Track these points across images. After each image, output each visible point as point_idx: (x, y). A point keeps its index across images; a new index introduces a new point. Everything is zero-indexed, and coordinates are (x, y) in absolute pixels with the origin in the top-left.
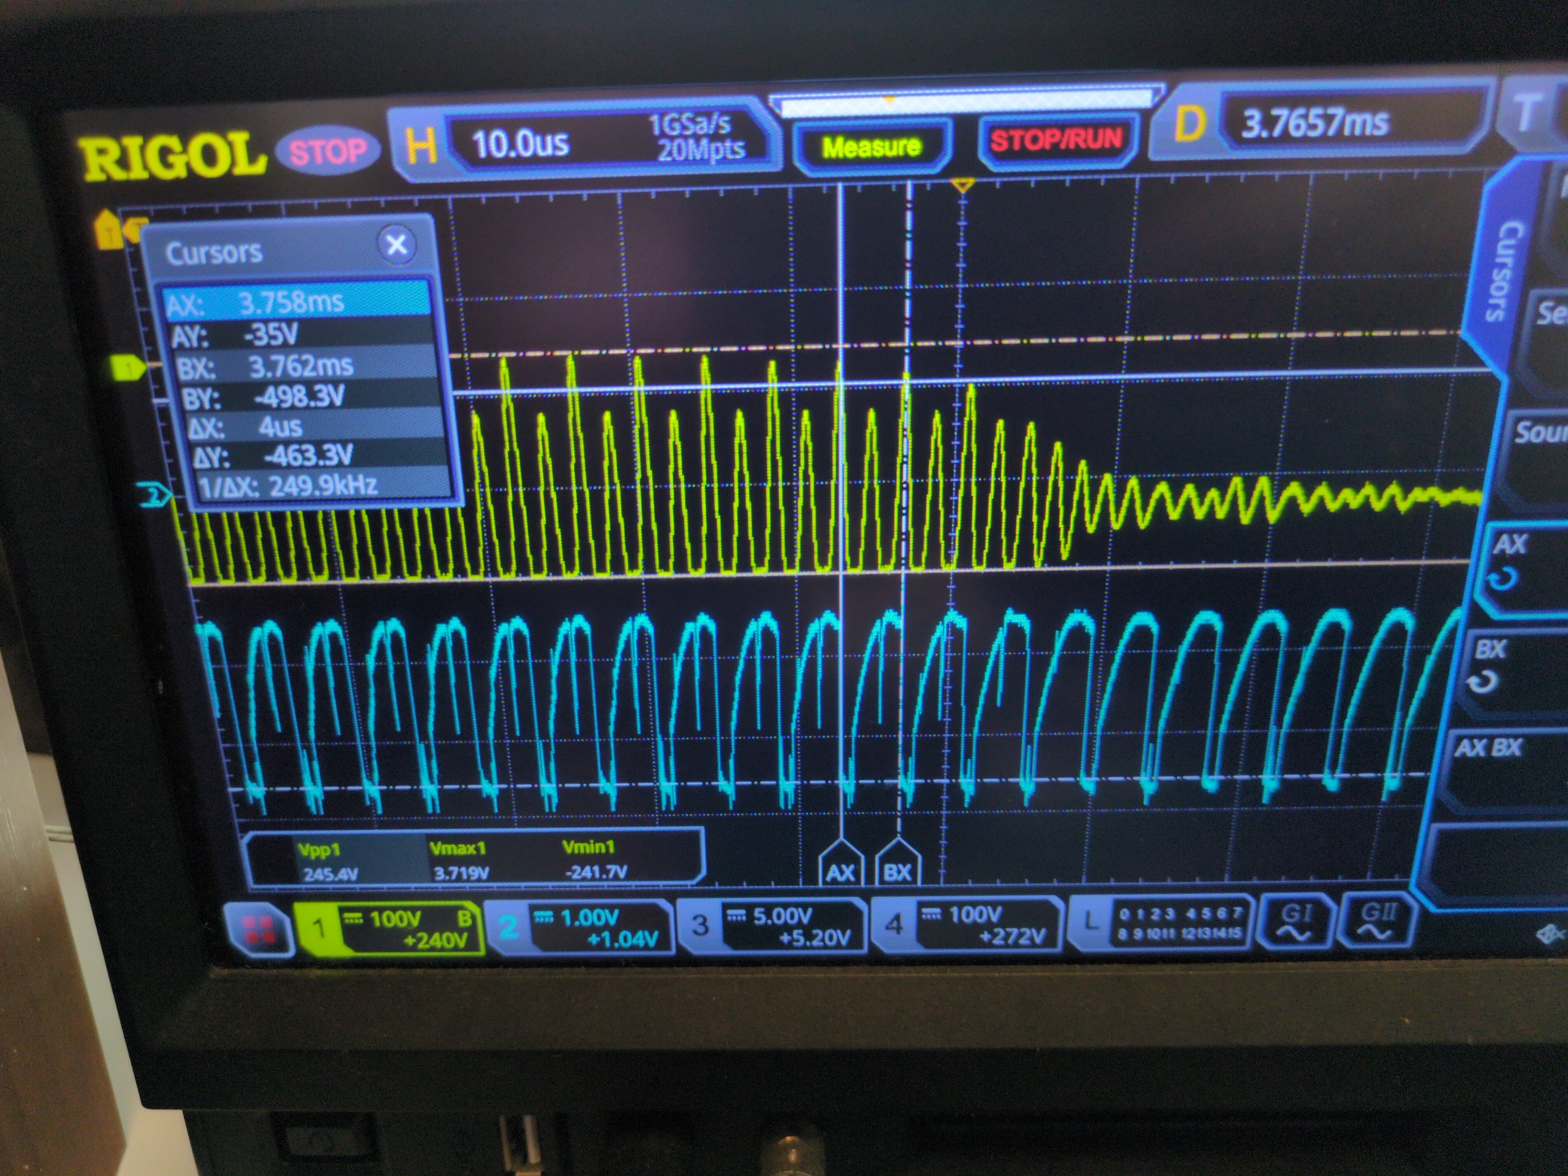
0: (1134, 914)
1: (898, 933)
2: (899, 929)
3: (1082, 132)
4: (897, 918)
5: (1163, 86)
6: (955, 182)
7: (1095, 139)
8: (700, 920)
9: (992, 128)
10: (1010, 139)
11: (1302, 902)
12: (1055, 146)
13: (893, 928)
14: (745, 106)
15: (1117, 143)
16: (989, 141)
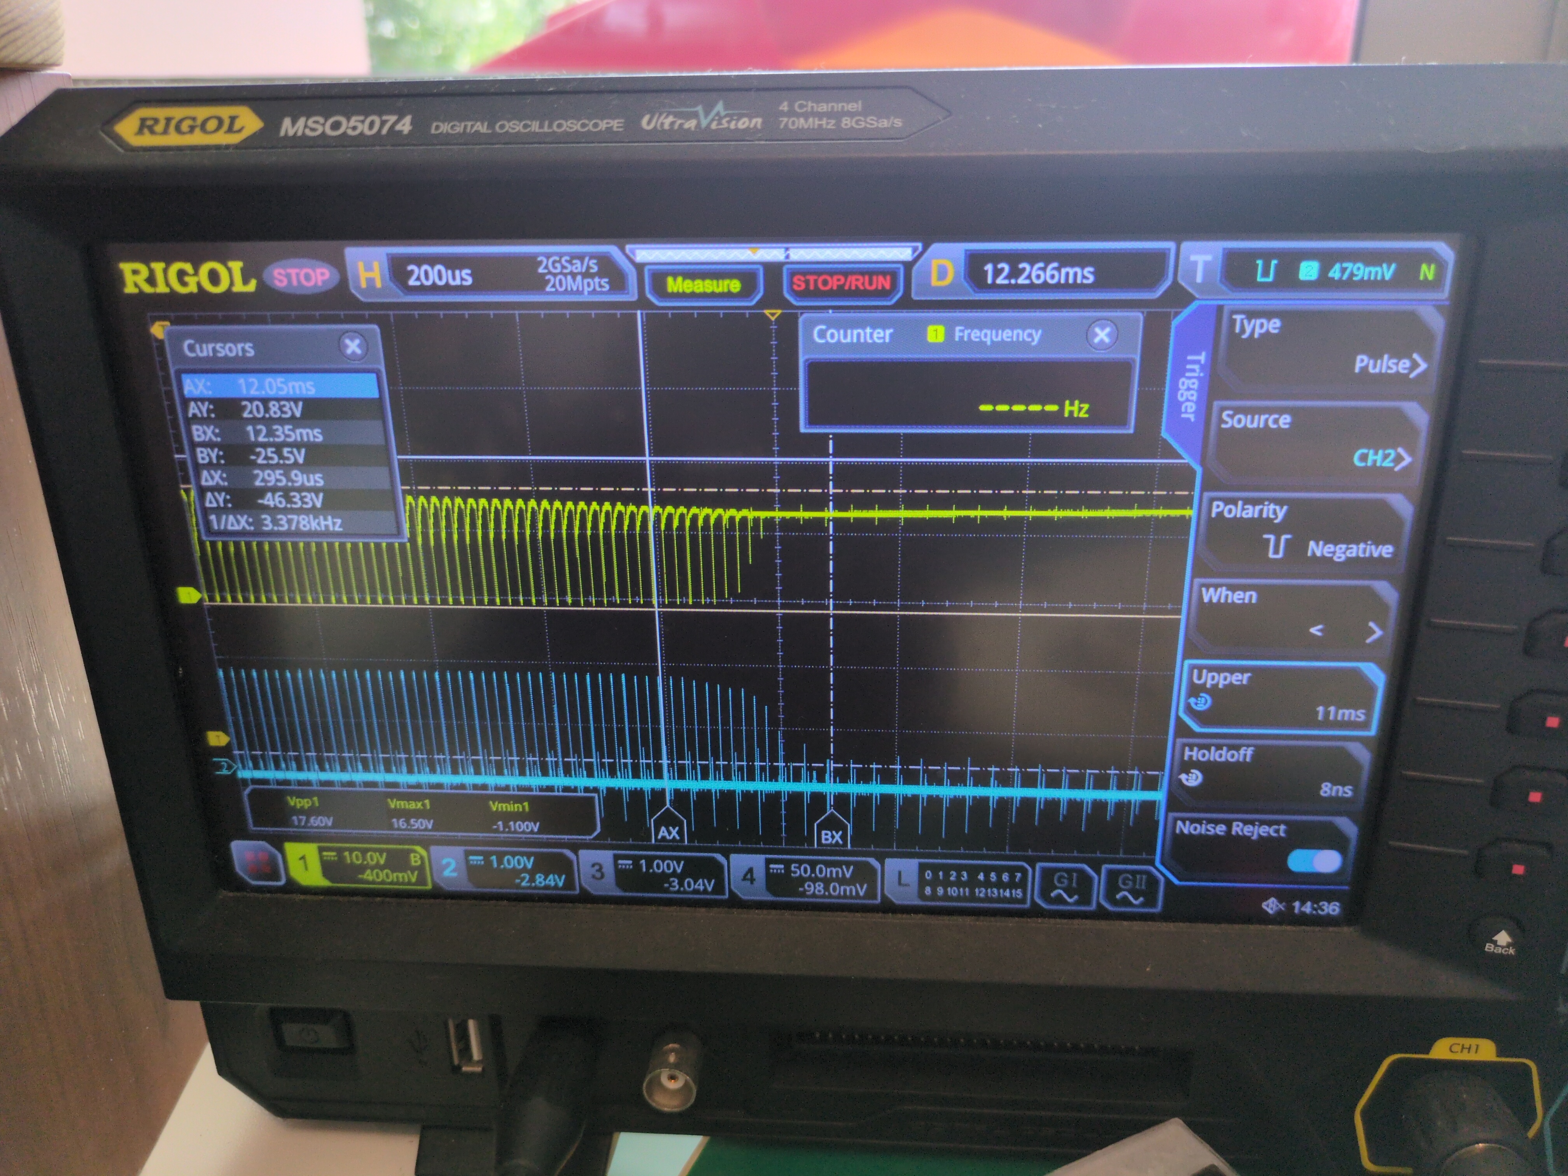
3: (860, 278)
5: (920, 245)
6: (767, 312)
7: (871, 284)
8: (597, 867)
9: (793, 274)
10: (807, 282)
12: (841, 287)
14: (608, 253)
15: (887, 286)
16: (791, 283)
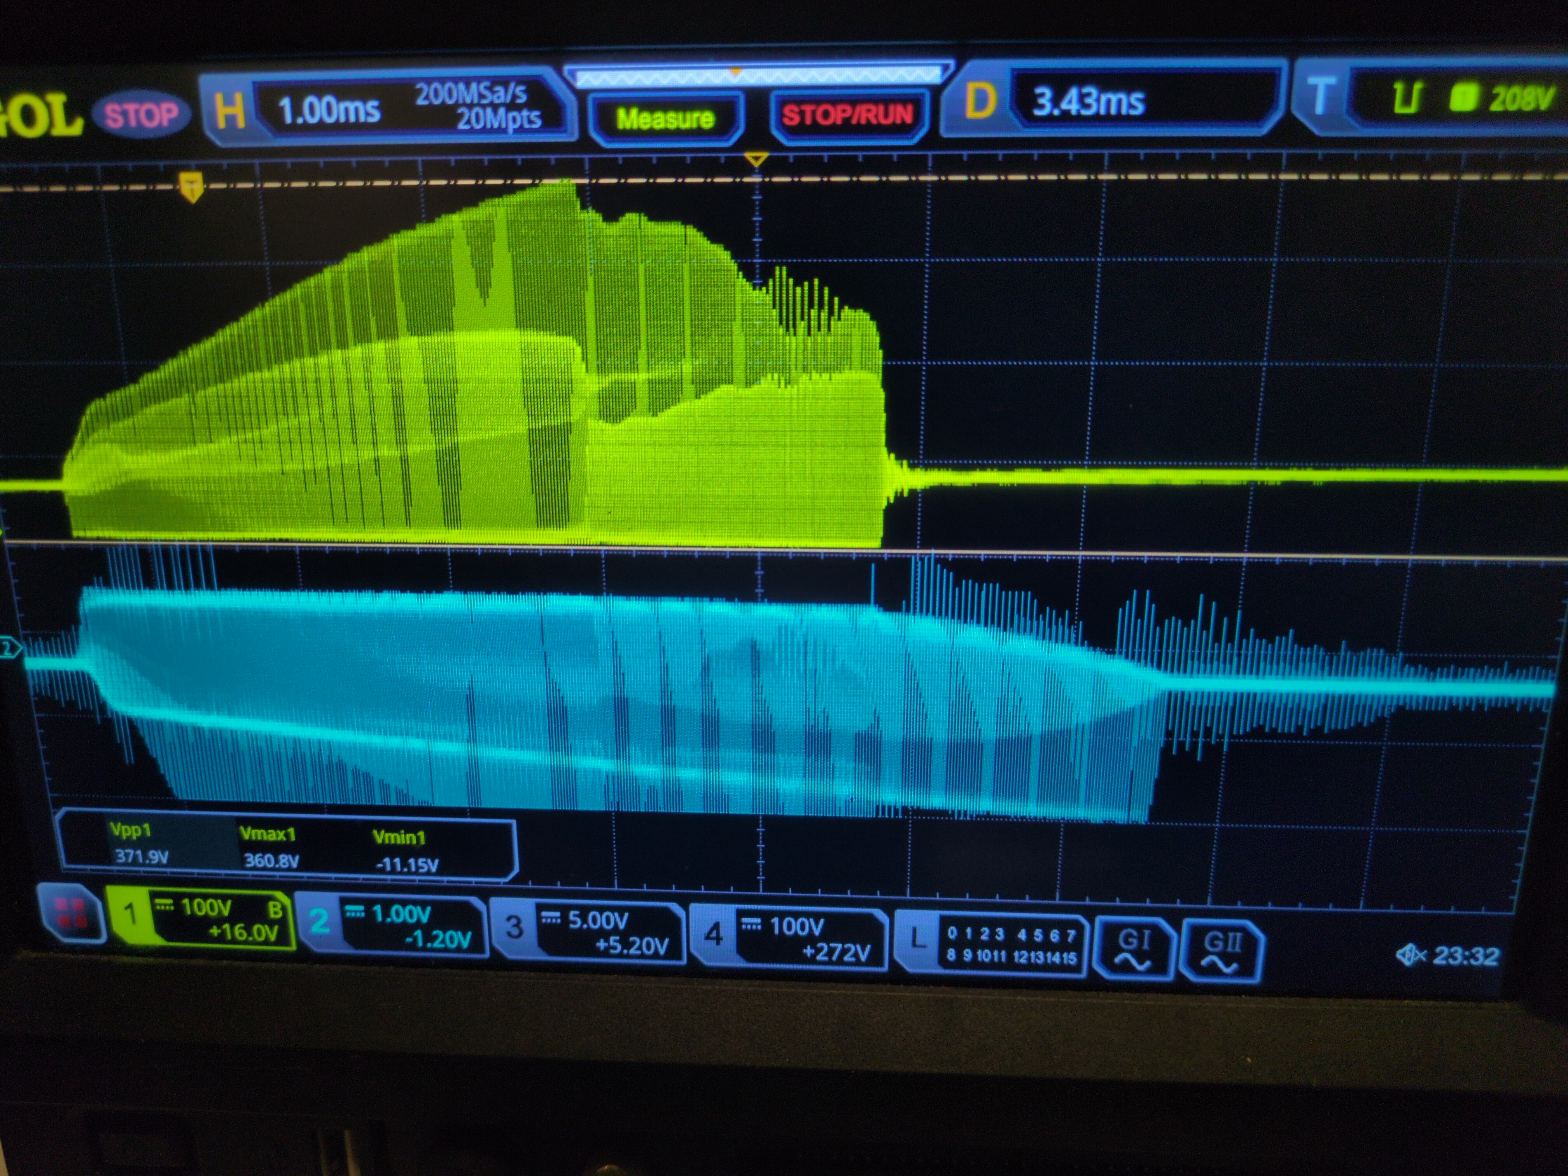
0: (962, 933)
1: (718, 943)
2: (718, 939)
3: (873, 107)
4: (716, 926)
5: (952, 61)
6: (749, 155)
7: (886, 115)
8: (514, 921)
9: (782, 103)
10: (802, 114)
11: (1139, 927)
12: (847, 122)
13: (713, 939)
14: (540, 76)
15: (909, 119)
16: (781, 115)
